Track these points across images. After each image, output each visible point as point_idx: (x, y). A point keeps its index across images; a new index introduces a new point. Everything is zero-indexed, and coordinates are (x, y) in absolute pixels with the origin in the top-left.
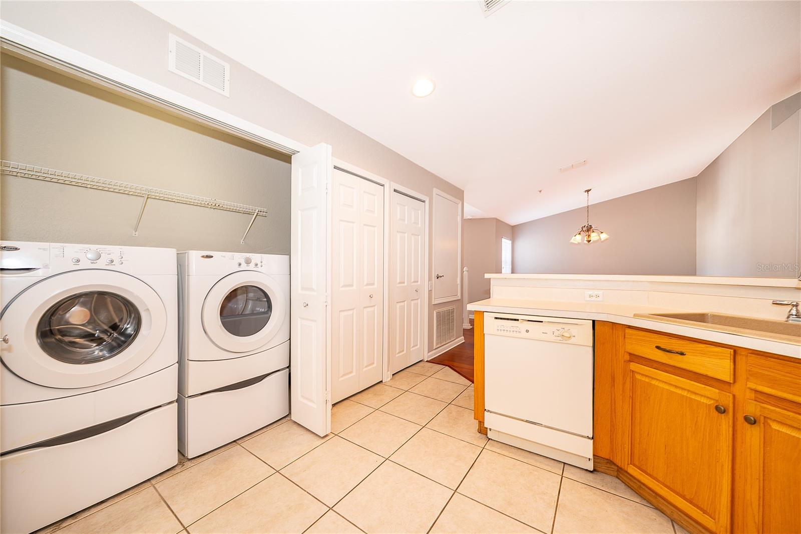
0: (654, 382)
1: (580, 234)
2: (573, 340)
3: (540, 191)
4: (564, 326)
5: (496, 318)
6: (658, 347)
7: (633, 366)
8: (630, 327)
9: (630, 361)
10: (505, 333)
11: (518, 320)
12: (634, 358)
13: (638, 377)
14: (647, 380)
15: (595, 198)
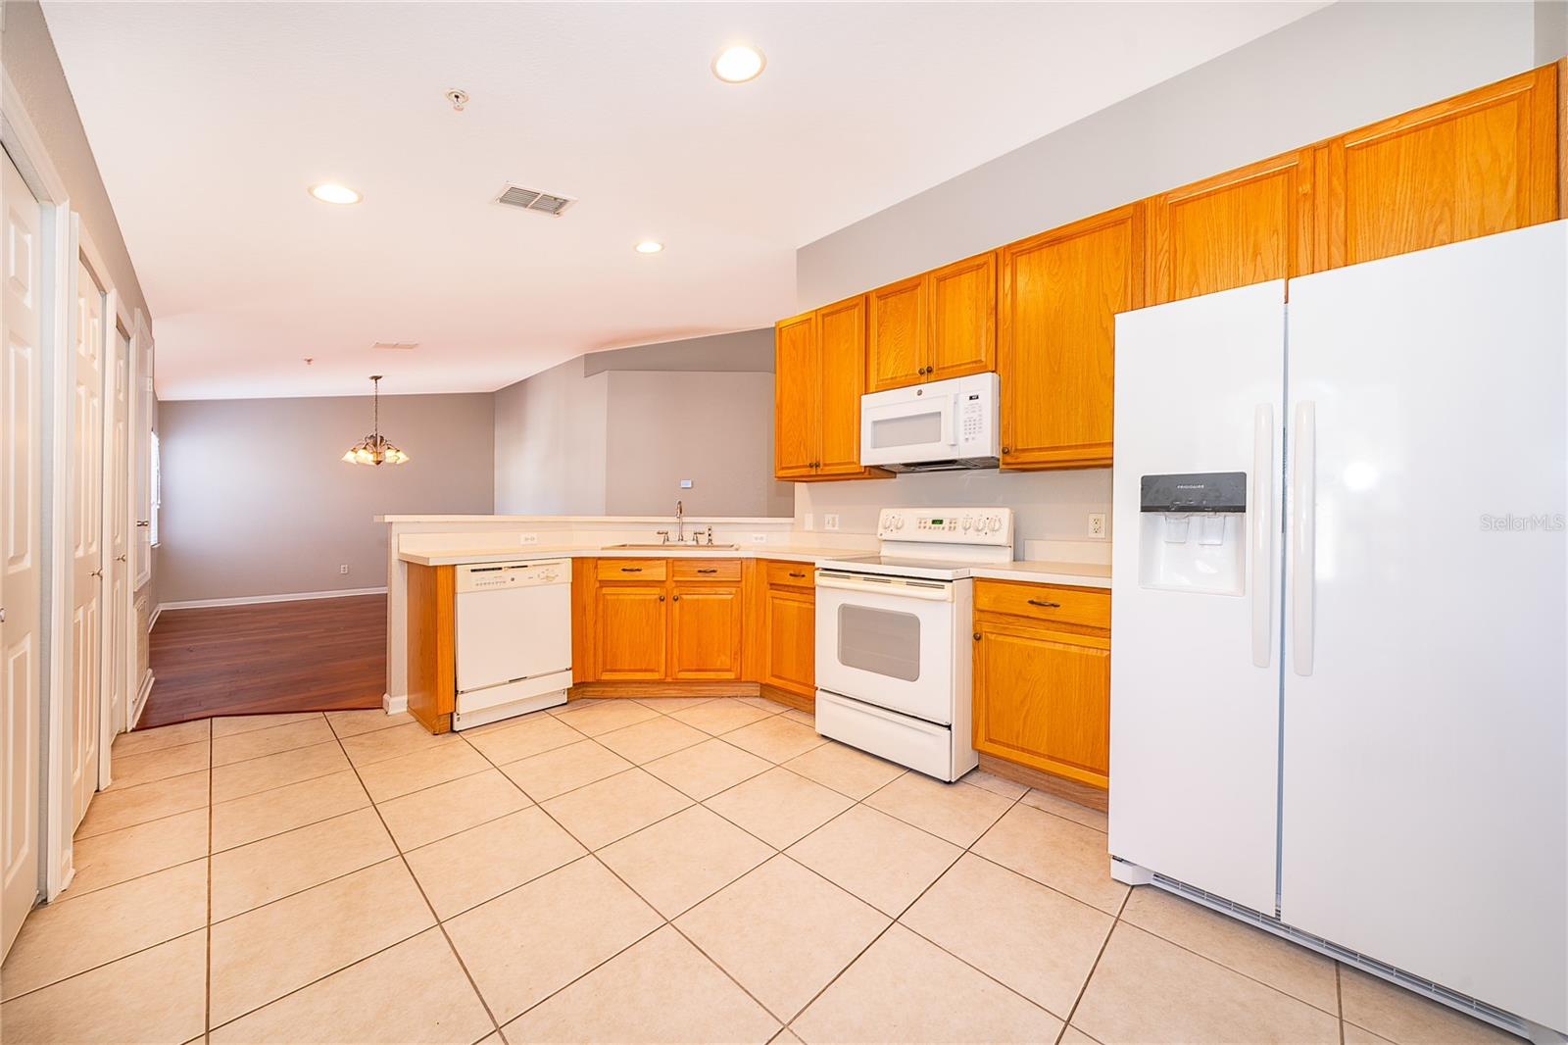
0: (621, 597)
1: (365, 448)
2: (557, 580)
3: (309, 361)
4: (548, 567)
5: (473, 571)
6: (624, 570)
7: (605, 590)
8: (600, 558)
9: (601, 587)
10: (488, 587)
11: (500, 569)
12: (604, 583)
13: (609, 597)
14: (616, 597)
15: (386, 388)
